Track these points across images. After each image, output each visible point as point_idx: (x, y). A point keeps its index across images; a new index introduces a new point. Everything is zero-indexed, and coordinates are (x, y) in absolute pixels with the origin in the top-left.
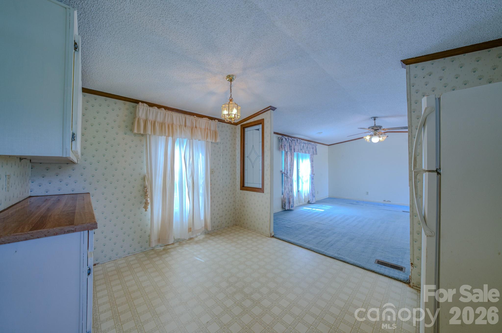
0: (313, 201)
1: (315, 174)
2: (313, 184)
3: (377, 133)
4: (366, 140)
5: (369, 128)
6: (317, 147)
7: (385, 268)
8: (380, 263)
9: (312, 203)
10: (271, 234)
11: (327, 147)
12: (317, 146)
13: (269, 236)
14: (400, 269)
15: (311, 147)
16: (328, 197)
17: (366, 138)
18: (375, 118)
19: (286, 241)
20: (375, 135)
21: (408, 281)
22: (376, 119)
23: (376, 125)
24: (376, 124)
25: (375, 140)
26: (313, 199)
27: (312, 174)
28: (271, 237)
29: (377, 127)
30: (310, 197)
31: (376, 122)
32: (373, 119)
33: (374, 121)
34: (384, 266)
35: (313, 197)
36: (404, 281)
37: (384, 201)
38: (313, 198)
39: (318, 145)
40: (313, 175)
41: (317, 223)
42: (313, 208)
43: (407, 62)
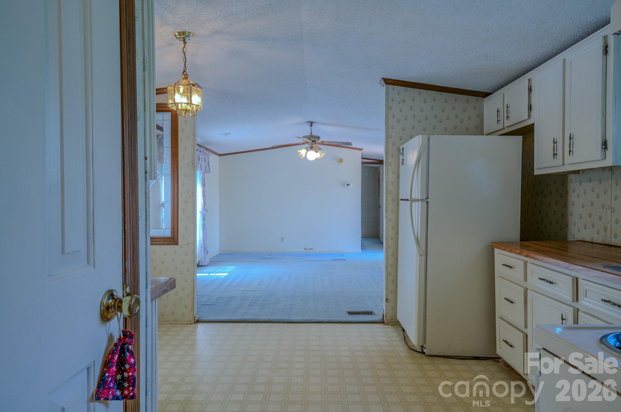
0: (206, 261)
1: (207, 210)
2: (205, 229)
3: (314, 146)
4: (300, 154)
5: (304, 137)
6: (209, 158)
7: (359, 316)
8: (350, 313)
9: (203, 265)
10: (195, 317)
11: (218, 157)
12: (209, 156)
13: (192, 323)
14: (370, 313)
15: (203, 157)
16: (218, 253)
17: (300, 153)
18: (311, 124)
19: (226, 321)
20: (312, 148)
21: (382, 320)
22: (313, 124)
23: (313, 134)
24: (312, 132)
25: (312, 156)
26: (206, 257)
27: (204, 210)
28: (195, 323)
29: (315, 137)
30: (201, 254)
31: (312, 129)
32: (310, 124)
33: (310, 127)
34: (357, 315)
35: (206, 252)
36: (379, 321)
37: (305, 249)
38: (206, 254)
39: (212, 155)
40: (205, 212)
41: (243, 291)
42: (209, 273)
43: (388, 81)
